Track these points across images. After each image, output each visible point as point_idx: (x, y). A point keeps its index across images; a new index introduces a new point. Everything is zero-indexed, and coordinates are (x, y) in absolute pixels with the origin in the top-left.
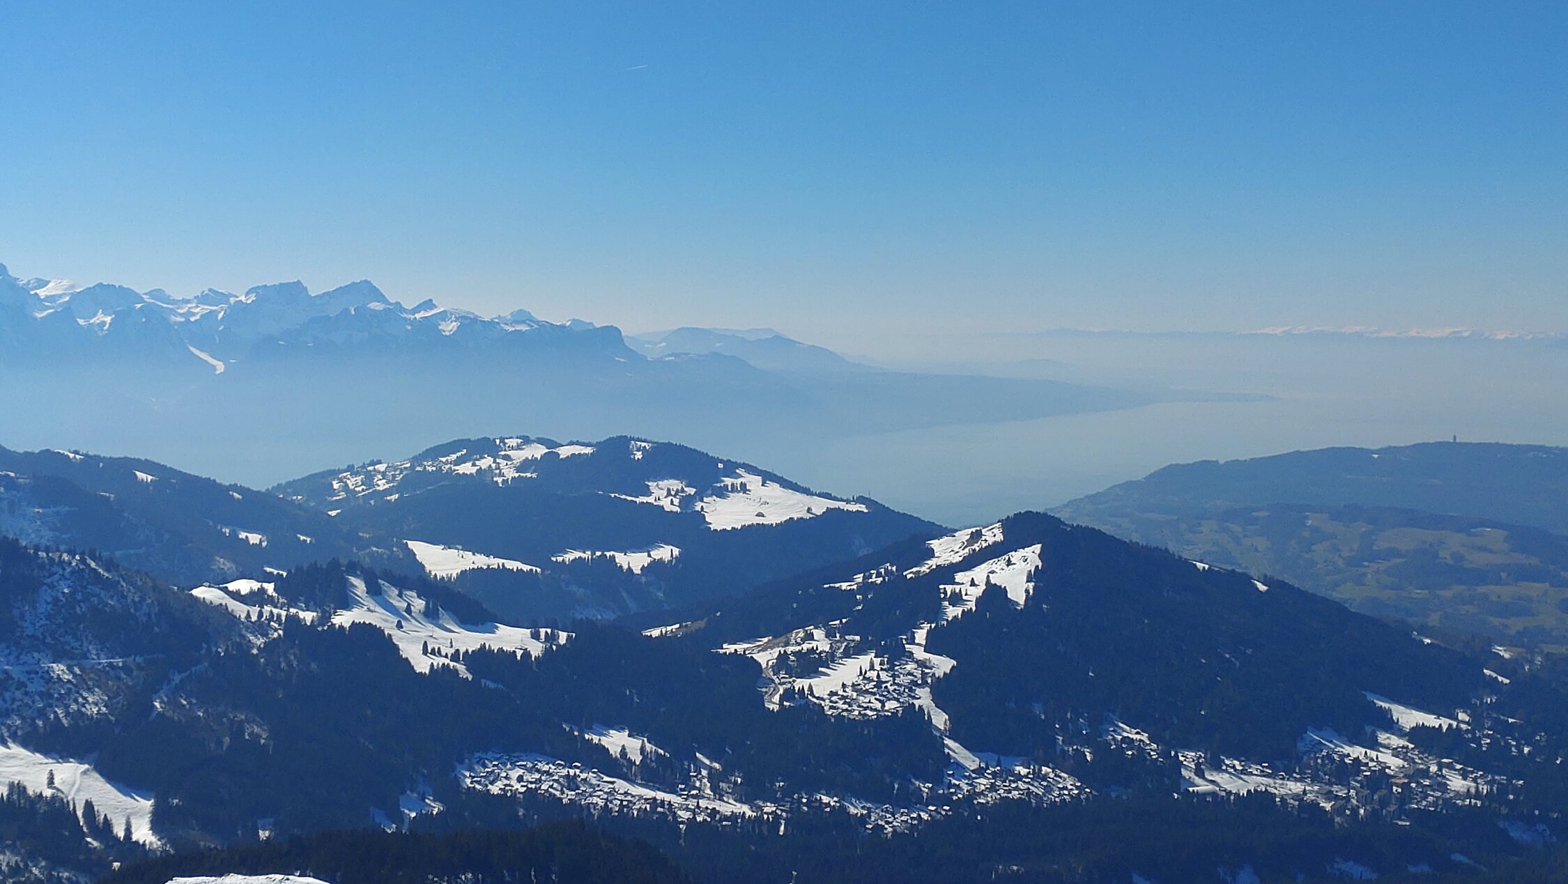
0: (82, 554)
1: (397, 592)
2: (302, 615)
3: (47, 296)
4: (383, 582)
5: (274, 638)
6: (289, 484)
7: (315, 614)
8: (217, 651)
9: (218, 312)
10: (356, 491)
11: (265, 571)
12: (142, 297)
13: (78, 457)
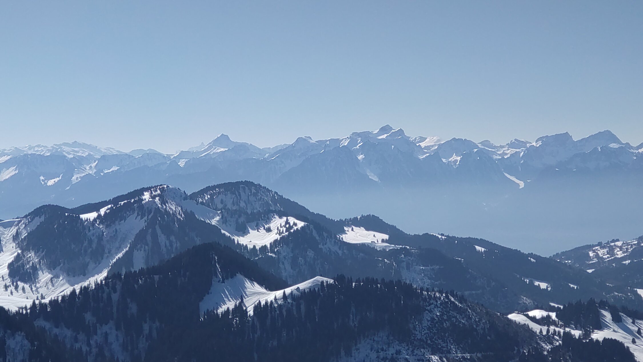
0: (446, 293)
1: (631, 321)
2: (573, 332)
3: (425, 147)
4: (623, 314)
5: (557, 346)
6: (563, 253)
7: (581, 332)
8: (523, 351)
9: (520, 153)
10: (604, 258)
11: (550, 305)
12: (477, 145)
13: (443, 237)
